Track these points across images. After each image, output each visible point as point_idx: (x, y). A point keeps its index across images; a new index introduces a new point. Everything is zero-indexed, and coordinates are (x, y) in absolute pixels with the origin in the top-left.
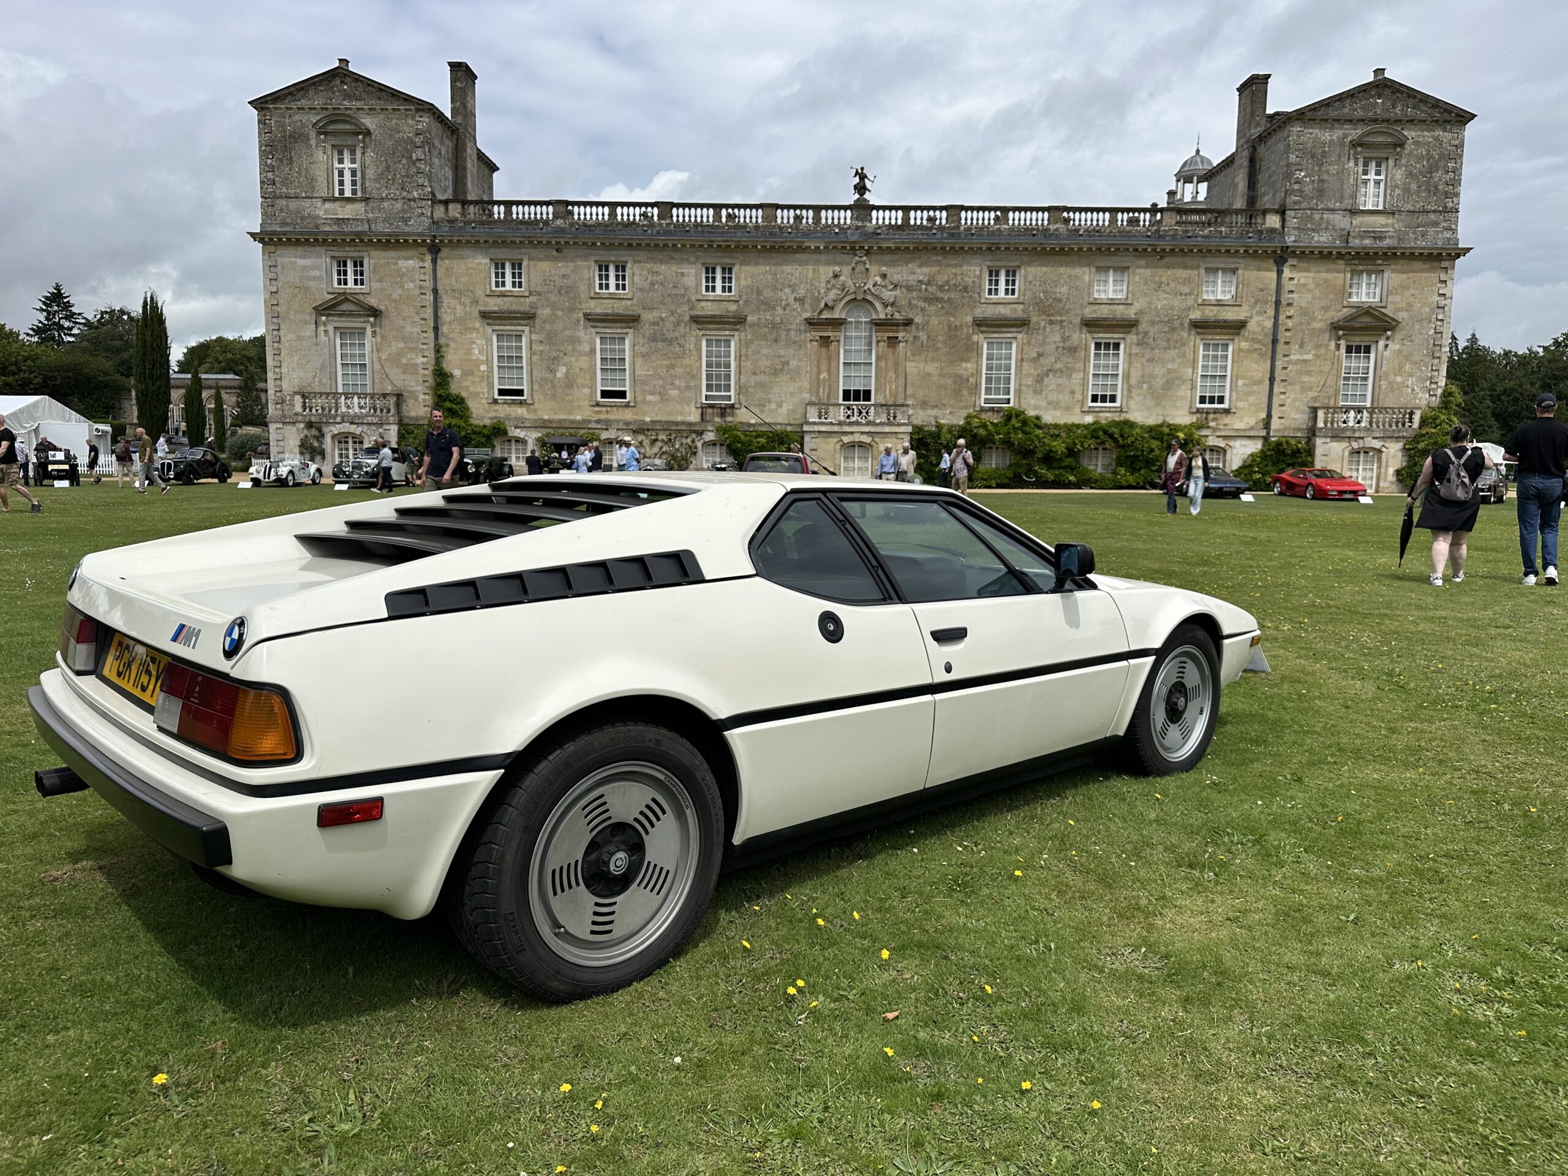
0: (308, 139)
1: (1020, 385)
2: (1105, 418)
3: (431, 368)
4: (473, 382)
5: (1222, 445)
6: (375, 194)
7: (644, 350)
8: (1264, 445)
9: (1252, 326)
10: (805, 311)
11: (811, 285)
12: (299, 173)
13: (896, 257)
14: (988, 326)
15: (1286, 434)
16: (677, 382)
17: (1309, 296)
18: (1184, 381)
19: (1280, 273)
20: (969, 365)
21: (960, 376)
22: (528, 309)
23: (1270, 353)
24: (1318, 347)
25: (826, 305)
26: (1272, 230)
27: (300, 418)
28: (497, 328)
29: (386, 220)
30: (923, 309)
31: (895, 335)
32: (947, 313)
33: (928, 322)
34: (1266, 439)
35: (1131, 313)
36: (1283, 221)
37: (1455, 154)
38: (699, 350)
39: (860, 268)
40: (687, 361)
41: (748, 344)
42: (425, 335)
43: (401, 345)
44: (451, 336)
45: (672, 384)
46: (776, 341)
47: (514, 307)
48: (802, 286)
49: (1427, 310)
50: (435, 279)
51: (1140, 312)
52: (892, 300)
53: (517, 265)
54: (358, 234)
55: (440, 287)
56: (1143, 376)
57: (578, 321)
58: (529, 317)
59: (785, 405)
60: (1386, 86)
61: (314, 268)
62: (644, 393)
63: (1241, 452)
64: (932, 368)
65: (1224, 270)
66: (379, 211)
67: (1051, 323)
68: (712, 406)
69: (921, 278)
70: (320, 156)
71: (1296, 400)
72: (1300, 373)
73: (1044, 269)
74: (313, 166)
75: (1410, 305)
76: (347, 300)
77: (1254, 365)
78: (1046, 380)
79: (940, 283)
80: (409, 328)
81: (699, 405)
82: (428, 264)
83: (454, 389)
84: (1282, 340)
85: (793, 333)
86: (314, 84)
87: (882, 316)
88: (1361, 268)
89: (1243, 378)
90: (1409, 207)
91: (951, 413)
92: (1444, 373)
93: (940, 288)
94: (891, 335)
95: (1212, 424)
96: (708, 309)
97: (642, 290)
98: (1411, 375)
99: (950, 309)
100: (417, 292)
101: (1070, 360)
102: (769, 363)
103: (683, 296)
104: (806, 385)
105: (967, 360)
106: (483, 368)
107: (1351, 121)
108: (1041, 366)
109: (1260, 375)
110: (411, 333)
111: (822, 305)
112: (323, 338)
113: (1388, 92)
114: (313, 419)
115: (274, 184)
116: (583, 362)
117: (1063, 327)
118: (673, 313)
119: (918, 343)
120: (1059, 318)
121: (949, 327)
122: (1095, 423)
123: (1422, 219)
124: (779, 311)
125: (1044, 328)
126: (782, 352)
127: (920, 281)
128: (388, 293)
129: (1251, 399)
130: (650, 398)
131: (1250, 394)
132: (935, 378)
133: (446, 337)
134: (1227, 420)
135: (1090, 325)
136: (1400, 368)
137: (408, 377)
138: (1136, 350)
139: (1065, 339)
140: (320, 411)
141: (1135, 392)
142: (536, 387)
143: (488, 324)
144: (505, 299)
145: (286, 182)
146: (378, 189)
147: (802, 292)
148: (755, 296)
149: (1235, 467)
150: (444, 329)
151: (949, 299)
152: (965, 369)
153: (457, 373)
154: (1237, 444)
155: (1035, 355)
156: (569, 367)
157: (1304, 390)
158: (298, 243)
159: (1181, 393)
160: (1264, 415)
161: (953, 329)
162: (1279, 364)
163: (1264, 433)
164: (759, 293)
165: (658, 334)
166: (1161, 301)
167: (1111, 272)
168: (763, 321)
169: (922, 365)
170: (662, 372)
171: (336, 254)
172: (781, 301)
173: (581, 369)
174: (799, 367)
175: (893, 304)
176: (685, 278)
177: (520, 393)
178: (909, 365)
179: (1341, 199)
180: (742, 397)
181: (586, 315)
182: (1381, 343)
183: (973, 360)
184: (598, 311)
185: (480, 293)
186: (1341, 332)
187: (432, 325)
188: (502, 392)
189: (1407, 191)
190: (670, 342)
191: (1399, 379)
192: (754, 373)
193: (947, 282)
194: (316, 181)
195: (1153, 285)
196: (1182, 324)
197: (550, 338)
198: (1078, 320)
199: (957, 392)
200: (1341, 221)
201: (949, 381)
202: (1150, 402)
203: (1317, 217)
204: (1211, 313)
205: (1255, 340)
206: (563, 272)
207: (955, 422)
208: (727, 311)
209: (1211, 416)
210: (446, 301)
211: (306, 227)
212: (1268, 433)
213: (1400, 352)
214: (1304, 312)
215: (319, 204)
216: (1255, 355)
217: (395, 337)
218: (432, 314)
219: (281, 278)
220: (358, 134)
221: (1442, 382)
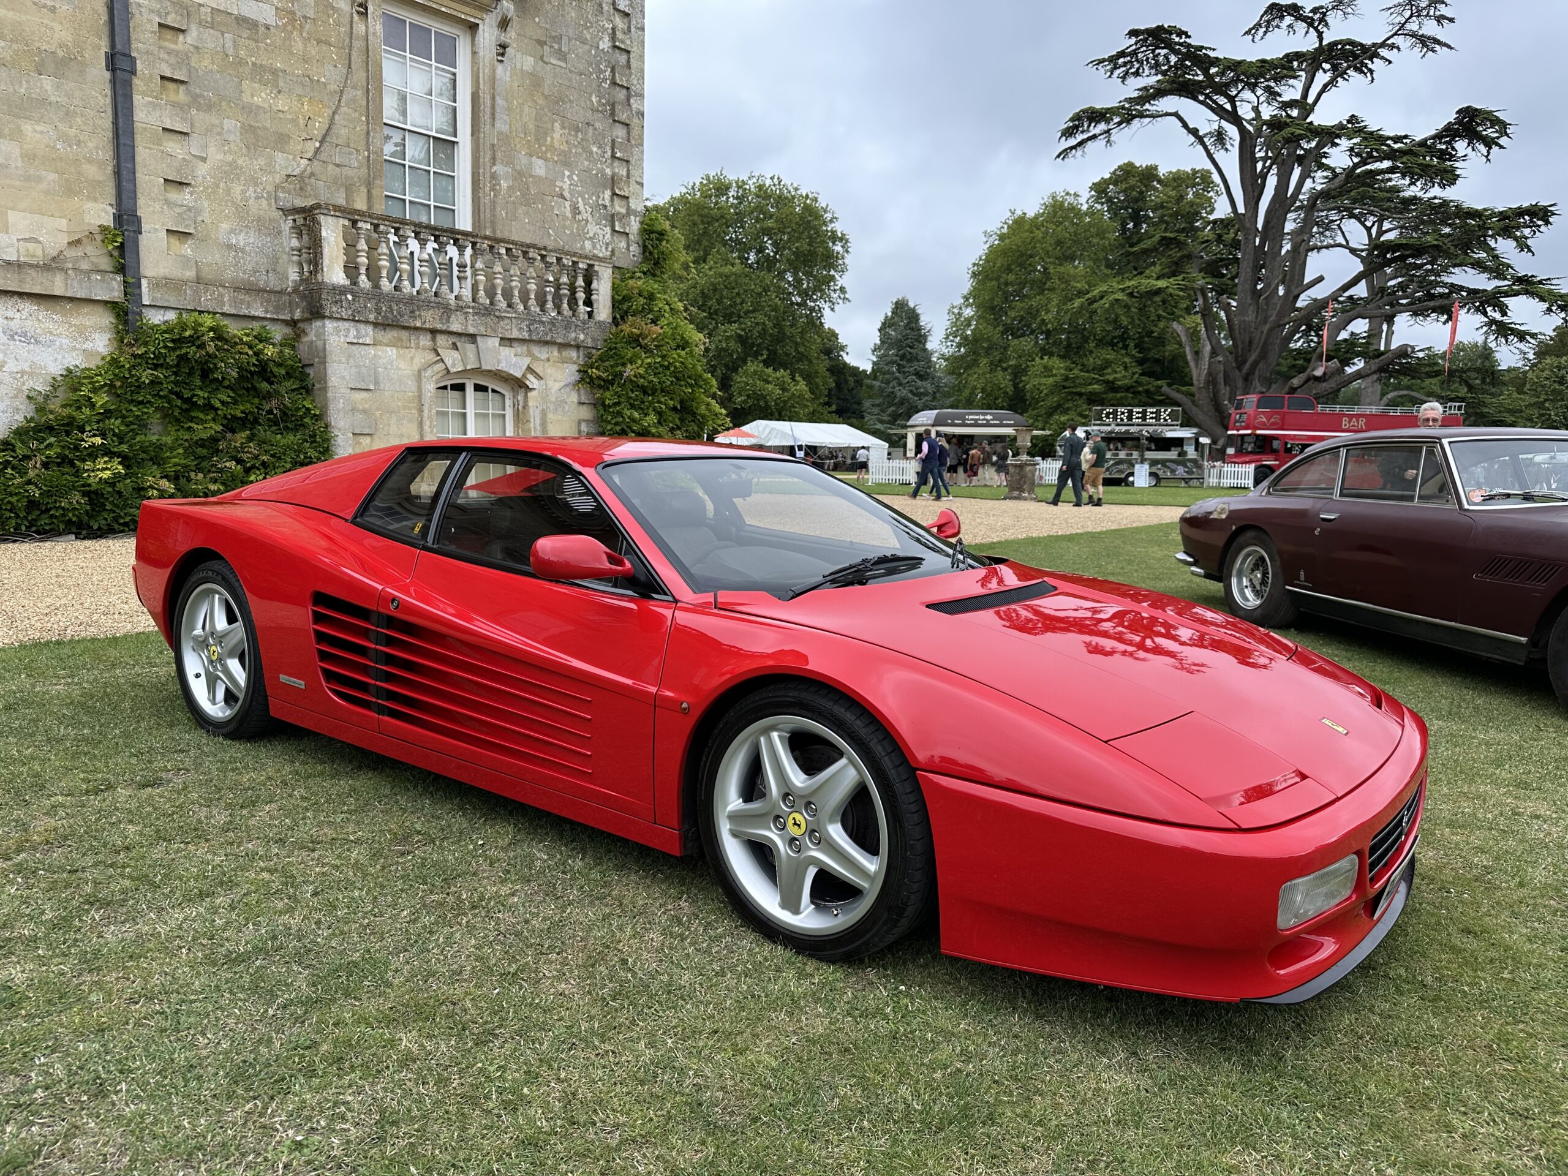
8: (120, 336)
15: (206, 301)
34: (124, 314)
63: (9, 361)
72: (234, 65)
92: (638, 172)
98: (566, 161)
129: (33, 133)
131: (25, 108)
160: (102, 214)
163: (113, 289)
182: (487, 37)
212: (131, 288)
213: (535, 81)
221: (638, 200)
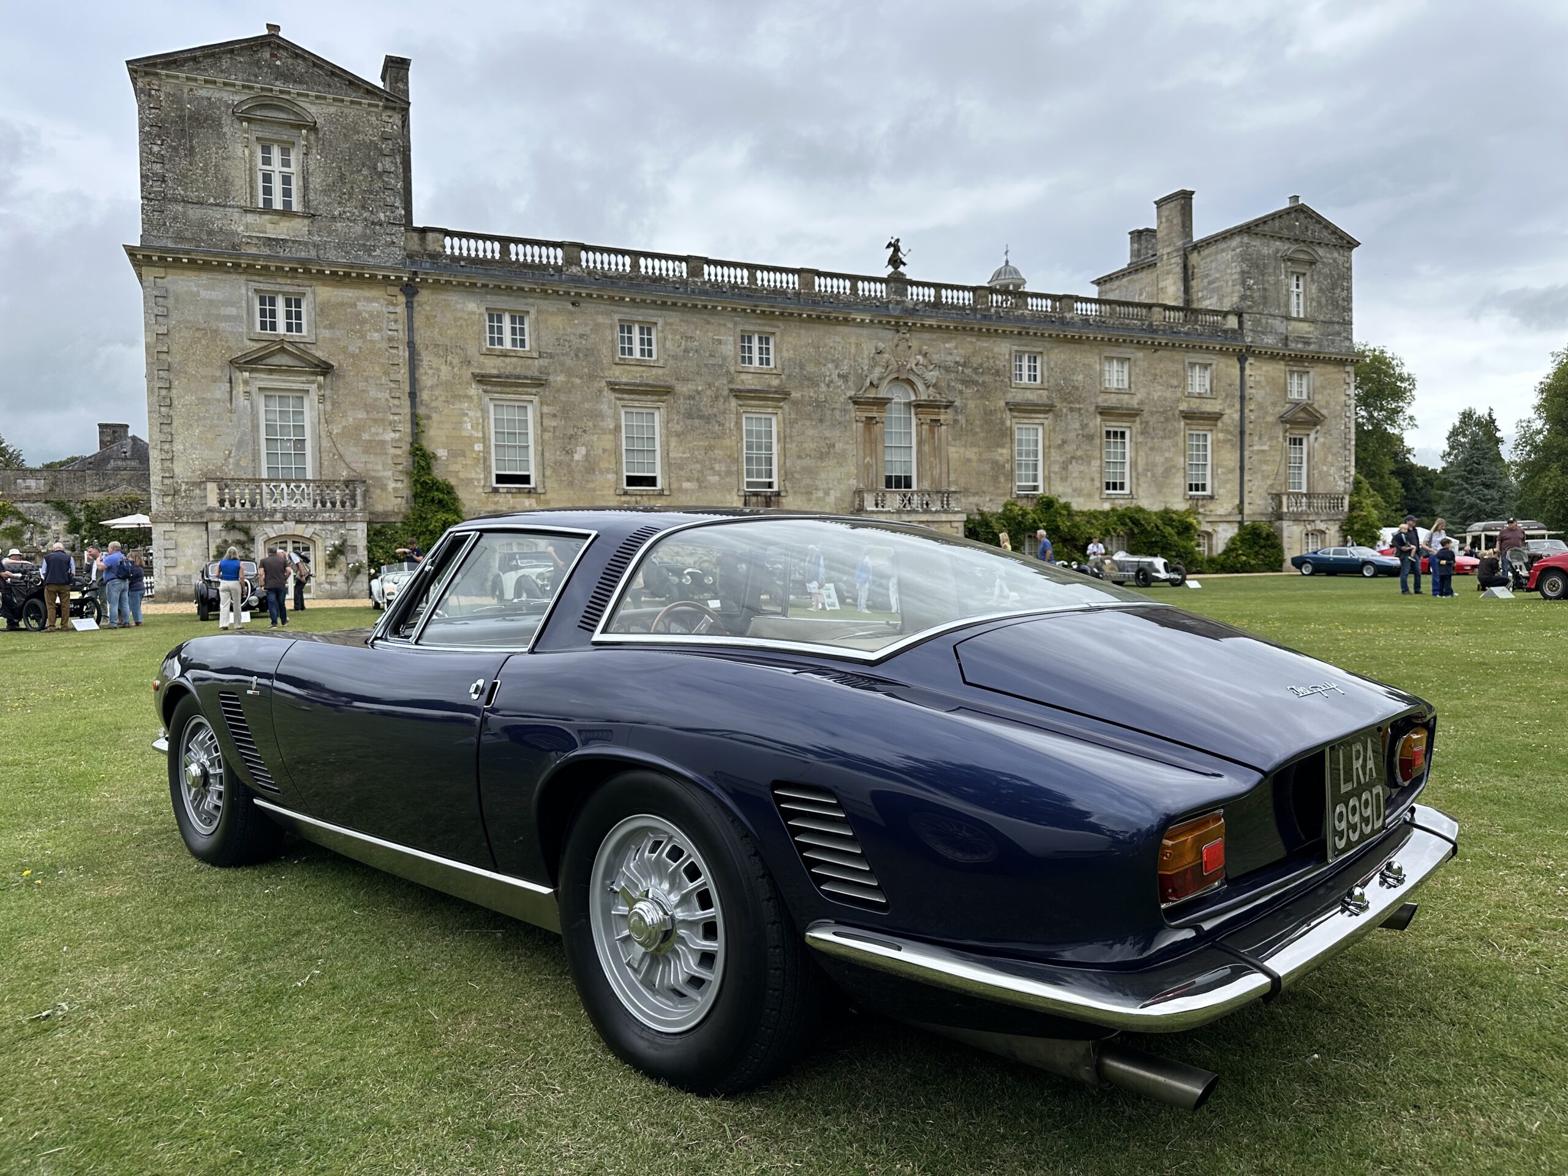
0: (220, 125)
1: (1049, 472)
2: (1121, 504)
3: (407, 447)
4: (465, 466)
5: (1210, 530)
6: (322, 210)
7: (678, 428)
8: (1240, 529)
9: (1225, 418)
10: (849, 388)
11: (855, 361)
12: (205, 170)
13: (934, 336)
14: (1020, 411)
15: (1255, 518)
16: (717, 467)
17: (1262, 392)
18: (1178, 470)
19: (1242, 369)
20: (1004, 451)
21: (996, 462)
22: (537, 374)
23: (1238, 444)
24: (1271, 438)
25: (871, 383)
26: (1234, 331)
27: (217, 516)
28: (496, 396)
29: (340, 246)
30: (961, 392)
31: (937, 418)
32: (982, 397)
33: (966, 405)
34: (1241, 523)
35: (1134, 403)
36: (1241, 323)
37: (1345, 275)
38: (739, 428)
39: (903, 346)
40: (727, 442)
41: (792, 423)
42: (396, 402)
43: (362, 415)
44: (433, 404)
45: (712, 468)
46: (821, 421)
47: (518, 371)
48: (846, 362)
49: (1339, 408)
50: (411, 329)
51: (1141, 402)
52: (934, 381)
53: (518, 318)
54: (302, 262)
55: (418, 340)
56: (1147, 464)
57: (600, 391)
58: (539, 383)
59: (832, 492)
60: (1302, 211)
61: (227, 303)
62: (679, 479)
63: (1224, 535)
64: (971, 453)
65: (1200, 364)
66: (330, 234)
67: (1072, 410)
68: (756, 494)
69: (958, 359)
70: (239, 150)
71: (1259, 487)
72: (1261, 462)
73: (1063, 356)
74: (227, 163)
75: (1328, 403)
76: (282, 350)
77: (1229, 455)
78: (1070, 467)
79: (975, 365)
80: (373, 393)
81: (742, 493)
82: (401, 309)
83: (439, 473)
84: (1247, 432)
85: (837, 413)
86: (232, 51)
87: (924, 397)
88: (1295, 369)
89: (1222, 467)
90: (1321, 318)
91: (990, 500)
92: (1353, 463)
93: (975, 370)
94: (933, 417)
95: (1201, 510)
96: (749, 382)
97: (675, 357)
98: (1332, 465)
99: (985, 392)
100: (385, 345)
101: (1088, 448)
102: (813, 446)
103: (721, 366)
104: (853, 470)
105: (1002, 446)
106: (478, 447)
107: (1281, 238)
108: (1066, 453)
109: (1232, 464)
110: (376, 400)
111: (868, 383)
112: (241, 401)
113: (1302, 216)
114: (238, 517)
115: (164, 181)
116: (607, 441)
117: (1081, 415)
118: (710, 385)
119: (958, 428)
120: (1077, 406)
121: (985, 410)
122: (1113, 510)
123: (1330, 329)
124: (823, 386)
125: (1066, 415)
126: (827, 434)
127: (957, 363)
128: (342, 344)
129: (1228, 486)
130: (686, 485)
131: (1226, 482)
132: (974, 464)
133: (427, 406)
134: (1211, 506)
135: (1105, 412)
136: (1326, 458)
137: (372, 458)
138: (1140, 439)
139: (1084, 426)
140: (248, 506)
141: (1142, 479)
142: (548, 473)
143: (485, 391)
144: (508, 360)
145: (182, 179)
146: (328, 204)
147: (845, 369)
148: (797, 370)
149: (1220, 551)
150: (425, 395)
151: (984, 382)
152: (1001, 455)
153: (442, 453)
154: (1221, 528)
155: (1059, 442)
156: (590, 447)
157: (1265, 478)
158: (206, 266)
159: (1177, 481)
160: (1237, 502)
161: (988, 413)
162: (1247, 454)
163: (1239, 518)
164: (802, 367)
165: (694, 409)
166: (1158, 392)
167: (1115, 362)
168: (807, 398)
169: (962, 450)
170: (699, 454)
171: (262, 286)
172: (825, 377)
173: (604, 451)
174: (844, 450)
175: (935, 386)
176: (723, 346)
177: (525, 479)
178: (952, 449)
179: (1279, 307)
180: (787, 484)
181: (609, 383)
182: (1312, 436)
183: (1008, 446)
184: (624, 380)
185: (472, 351)
186: (1288, 426)
187: (407, 389)
188: (501, 479)
189: (1319, 303)
190: (708, 419)
191: (1325, 468)
192: (799, 457)
193: (981, 365)
194: (232, 184)
195: (1150, 377)
196: (1174, 415)
197: (566, 412)
198: (1092, 409)
199: (995, 479)
200: (1279, 325)
201: (987, 467)
202: (1154, 490)
203: (1264, 321)
204: (1195, 405)
205: (1227, 432)
206: (581, 330)
207: (995, 510)
208: (770, 386)
209: (1200, 502)
210: (427, 359)
211: (215, 246)
212: (1242, 518)
213: (1324, 444)
214: (1261, 407)
215: (236, 216)
216: (1228, 446)
217: (353, 404)
218: (407, 376)
219: (175, 316)
220: (299, 127)
221: (1353, 471)
